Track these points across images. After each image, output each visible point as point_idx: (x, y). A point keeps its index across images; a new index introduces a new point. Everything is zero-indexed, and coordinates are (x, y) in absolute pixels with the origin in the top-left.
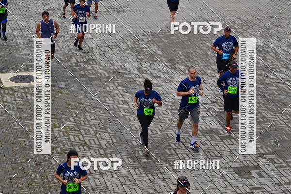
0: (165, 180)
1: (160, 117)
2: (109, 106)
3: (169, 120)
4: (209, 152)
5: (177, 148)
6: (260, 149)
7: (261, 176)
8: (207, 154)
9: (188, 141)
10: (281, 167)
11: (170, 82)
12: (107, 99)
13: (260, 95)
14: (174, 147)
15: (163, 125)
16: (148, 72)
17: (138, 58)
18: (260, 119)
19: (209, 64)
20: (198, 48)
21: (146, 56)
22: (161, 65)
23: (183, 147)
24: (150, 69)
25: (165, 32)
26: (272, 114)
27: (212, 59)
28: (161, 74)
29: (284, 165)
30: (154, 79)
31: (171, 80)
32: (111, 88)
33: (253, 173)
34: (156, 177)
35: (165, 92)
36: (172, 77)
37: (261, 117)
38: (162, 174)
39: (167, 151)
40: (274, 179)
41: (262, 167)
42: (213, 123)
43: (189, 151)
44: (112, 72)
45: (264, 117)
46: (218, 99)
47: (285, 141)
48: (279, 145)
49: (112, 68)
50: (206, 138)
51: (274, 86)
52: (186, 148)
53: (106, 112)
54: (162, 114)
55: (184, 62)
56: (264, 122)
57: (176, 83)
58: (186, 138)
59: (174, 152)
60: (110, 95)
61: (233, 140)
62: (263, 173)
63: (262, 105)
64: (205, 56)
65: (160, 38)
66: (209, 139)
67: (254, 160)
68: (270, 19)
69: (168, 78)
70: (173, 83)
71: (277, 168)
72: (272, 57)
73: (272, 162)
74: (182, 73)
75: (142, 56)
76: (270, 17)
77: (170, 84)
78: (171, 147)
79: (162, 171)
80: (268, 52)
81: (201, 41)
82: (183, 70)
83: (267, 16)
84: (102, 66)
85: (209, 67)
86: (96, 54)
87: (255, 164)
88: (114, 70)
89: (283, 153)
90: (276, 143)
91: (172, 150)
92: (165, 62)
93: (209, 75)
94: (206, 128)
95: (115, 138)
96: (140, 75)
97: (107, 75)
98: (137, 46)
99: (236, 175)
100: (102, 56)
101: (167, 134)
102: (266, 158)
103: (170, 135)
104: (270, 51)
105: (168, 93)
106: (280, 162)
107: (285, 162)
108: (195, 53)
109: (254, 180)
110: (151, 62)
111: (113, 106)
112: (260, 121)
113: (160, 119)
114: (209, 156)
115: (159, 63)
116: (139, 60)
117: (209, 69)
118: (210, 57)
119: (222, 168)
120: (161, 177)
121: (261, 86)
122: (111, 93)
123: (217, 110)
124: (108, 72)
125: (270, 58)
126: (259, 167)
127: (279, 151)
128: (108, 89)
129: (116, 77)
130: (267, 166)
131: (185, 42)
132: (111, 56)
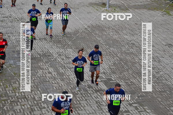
1: (70, 81)
2: (40, 75)
4: (99, 103)
5: (81, 100)
8: (98, 103)
9: (87, 96)
10: (141, 111)
12: (39, 71)
14: (79, 100)
15: (72, 87)
16: (64, 55)
17: (58, 47)
18: (129, 83)
20: (93, 41)
21: (62, 46)
22: (71, 51)
23: (84, 99)
24: (64, 53)
25: (74, 31)
26: (136, 80)
27: (102, 48)
28: (72, 56)
30: (67, 59)
32: (41, 64)
37: (130, 82)
39: (75, 102)
41: (130, 111)
42: (102, 85)
43: (87, 102)
44: (42, 54)
45: (132, 82)
46: (105, 71)
47: (144, 96)
48: (140, 98)
49: (42, 52)
50: (98, 94)
51: (138, 64)
52: (86, 100)
53: (38, 78)
54: (72, 80)
56: (132, 85)
58: (86, 94)
59: (78, 103)
63: (130, 75)
65: (71, 35)
66: (100, 94)
67: (126, 107)
71: (139, 112)
72: (137, 47)
73: (136, 108)
75: (60, 46)
76: (135, 24)
78: (77, 99)
80: (134, 44)
83: (133, 23)
84: (36, 51)
87: (126, 110)
88: (44, 54)
89: (143, 103)
90: (139, 97)
91: (77, 101)
92: (73, 49)
94: (98, 88)
96: (59, 57)
97: (39, 56)
98: (57, 39)
100: (36, 45)
101: (75, 92)
102: (133, 106)
103: (76, 92)
104: (136, 44)
106: (140, 108)
107: (144, 109)
108: (92, 44)
110: (65, 49)
111: (42, 75)
112: (130, 85)
113: (70, 83)
114: (99, 104)
115: (71, 50)
116: (58, 48)
119: (107, 112)
121: (130, 64)
122: (42, 67)
123: (104, 77)
124: (40, 54)
125: (135, 47)
126: (128, 111)
127: (140, 102)
128: (39, 64)
129: (44, 58)
130: (133, 111)
131: (86, 37)
132: (41, 45)
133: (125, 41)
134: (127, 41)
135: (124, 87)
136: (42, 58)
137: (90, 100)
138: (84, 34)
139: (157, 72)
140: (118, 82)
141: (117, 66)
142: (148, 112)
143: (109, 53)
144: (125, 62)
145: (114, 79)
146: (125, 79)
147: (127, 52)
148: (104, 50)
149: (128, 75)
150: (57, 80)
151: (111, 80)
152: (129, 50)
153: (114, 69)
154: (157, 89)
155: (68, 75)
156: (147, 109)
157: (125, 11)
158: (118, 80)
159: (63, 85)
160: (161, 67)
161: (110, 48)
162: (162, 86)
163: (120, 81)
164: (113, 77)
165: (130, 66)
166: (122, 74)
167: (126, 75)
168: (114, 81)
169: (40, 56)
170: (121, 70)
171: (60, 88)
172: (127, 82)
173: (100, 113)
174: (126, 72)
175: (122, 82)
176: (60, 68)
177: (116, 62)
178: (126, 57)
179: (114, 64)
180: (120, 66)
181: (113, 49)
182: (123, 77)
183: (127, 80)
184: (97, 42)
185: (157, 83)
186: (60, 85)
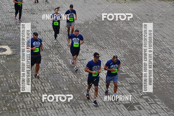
0: (83, 111)
1: (80, 73)
2: (50, 67)
3: (86, 75)
6: (139, 93)
7: (140, 109)
10: (152, 103)
11: (87, 53)
12: (49, 63)
13: (140, 61)
15: (82, 78)
19: (110, 42)
20: (103, 32)
25: (84, 23)
28: (82, 48)
29: (154, 102)
31: (87, 51)
32: (51, 56)
33: (136, 107)
34: (78, 110)
35: (84, 59)
36: (88, 50)
37: (140, 74)
38: (81, 107)
40: (148, 111)
41: (141, 103)
44: (52, 46)
47: (154, 88)
49: (52, 44)
53: (48, 70)
54: (82, 71)
55: (95, 41)
57: (90, 53)
60: (51, 60)
61: (124, 88)
62: (141, 107)
64: (108, 37)
65: (81, 26)
68: (146, 16)
69: (86, 50)
70: (88, 53)
71: (149, 104)
73: (147, 100)
74: (94, 47)
76: (146, 15)
77: (87, 54)
79: (81, 106)
81: (105, 28)
82: (94, 45)
83: (144, 14)
84: (46, 43)
85: (110, 44)
86: (42, 35)
87: (137, 102)
88: (54, 45)
89: (153, 95)
93: (110, 48)
95: (54, 86)
99: (125, 108)
100: (46, 37)
102: (143, 98)
105: (85, 59)
106: (151, 101)
107: (154, 101)
108: (102, 35)
109: (136, 111)
111: (52, 66)
113: (80, 75)
117: (110, 45)
118: (110, 38)
120: (81, 109)
124: (49, 46)
126: (139, 104)
128: (49, 56)
129: (54, 49)
130: (144, 103)
131: (96, 29)
132: (51, 37)
133: (136, 32)
134: (138, 32)
135: (134, 79)
136: (52, 50)
137: (101, 93)
138: (94, 26)
139: (168, 63)
140: (128, 74)
141: (128, 58)
142: (158, 105)
143: (119, 44)
144: (135, 53)
145: (124, 71)
146: (135, 72)
147: (137, 43)
148: (114, 42)
149: (138, 67)
150: (67, 72)
151: (121, 72)
152: (140, 42)
153: (124, 61)
154: (168, 81)
155: (78, 67)
156: (158, 101)
157: (136, 2)
158: (129, 72)
159: (73, 77)
160: (172, 58)
161: (121, 40)
162: (173, 78)
163: (131, 73)
164: (124, 69)
165: (140, 58)
166: (133, 66)
167: (136, 67)
168: (124, 73)
169: (50, 48)
170: (132, 62)
171: (70, 79)
172: (137, 74)
173: (111, 105)
174: (136, 63)
175: (133, 74)
176: (70, 59)
177: (127, 54)
178: (137, 49)
179: (125, 56)
180: (130, 57)
181: (123, 41)
182: (133, 69)
183: (137, 72)
184: (107, 33)
185: (168, 75)
186: (70, 77)
